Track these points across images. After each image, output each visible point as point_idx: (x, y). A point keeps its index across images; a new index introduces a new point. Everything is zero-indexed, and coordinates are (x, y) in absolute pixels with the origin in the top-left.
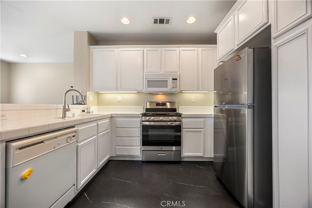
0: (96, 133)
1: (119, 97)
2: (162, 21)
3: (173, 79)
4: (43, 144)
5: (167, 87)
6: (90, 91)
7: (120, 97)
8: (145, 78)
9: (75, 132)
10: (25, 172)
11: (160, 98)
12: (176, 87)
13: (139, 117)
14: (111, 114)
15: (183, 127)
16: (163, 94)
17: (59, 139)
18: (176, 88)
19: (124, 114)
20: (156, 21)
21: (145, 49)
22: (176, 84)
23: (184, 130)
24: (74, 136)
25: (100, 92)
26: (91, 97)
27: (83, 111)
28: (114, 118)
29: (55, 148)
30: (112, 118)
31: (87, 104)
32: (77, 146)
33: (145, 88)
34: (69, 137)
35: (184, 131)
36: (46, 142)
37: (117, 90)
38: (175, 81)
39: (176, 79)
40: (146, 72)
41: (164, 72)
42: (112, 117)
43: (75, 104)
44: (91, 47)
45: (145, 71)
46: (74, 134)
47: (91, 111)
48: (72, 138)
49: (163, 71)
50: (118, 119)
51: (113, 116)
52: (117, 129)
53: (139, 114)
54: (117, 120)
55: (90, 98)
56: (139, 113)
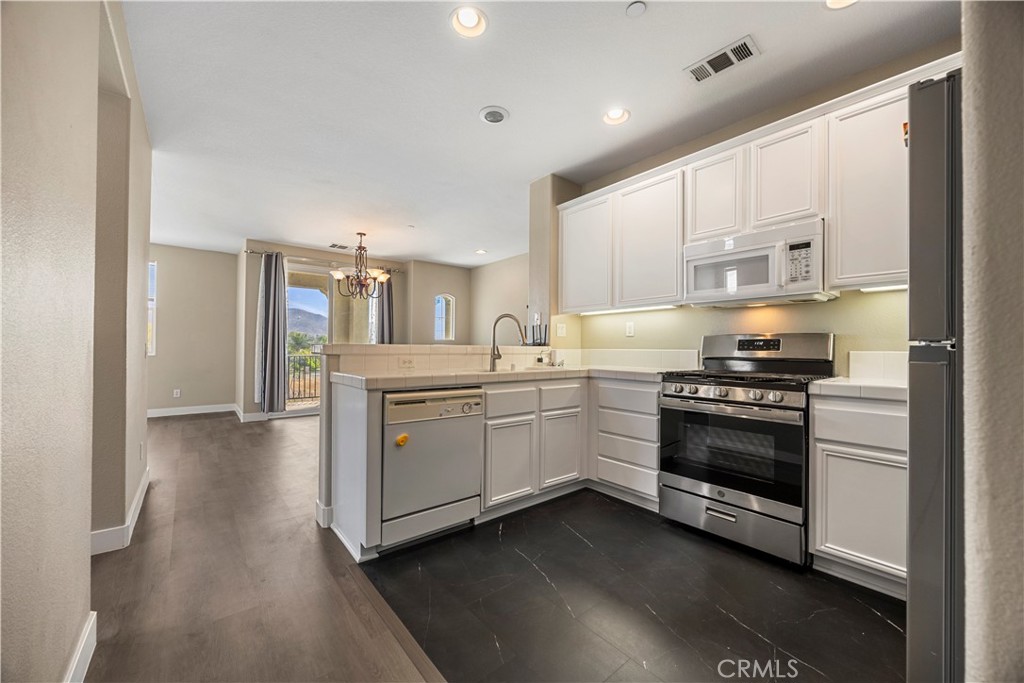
0: (536, 409)
1: (628, 324)
2: (720, 63)
3: (793, 247)
4: (423, 404)
5: (767, 282)
6: (557, 314)
7: (632, 323)
8: (687, 262)
9: (480, 396)
10: (400, 437)
11: (764, 322)
12: (804, 274)
13: (654, 382)
14: (589, 371)
15: (817, 436)
16: (768, 306)
17: (448, 402)
18: (805, 279)
19: (617, 372)
20: (699, 75)
21: (688, 169)
22: (807, 266)
23: (820, 445)
24: (477, 404)
25: (582, 314)
26: (561, 327)
27: (540, 360)
28: (595, 381)
29: (441, 415)
30: (591, 381)
31: (551, 343)
32: (486, 424)
33: (687, 293)
34: (467, 404)
35: (819, 451)
36: (428, 404)
37: (613, 306)
38: (803, 251)
39: (807, 245)
40: (693, 241)
41: (755, 227)
42: (589, 378)
43: (529, 345)
44: (559, 207)
45: (689, 236)
46: (478, 400)
47: (558, 361)
48: (473, 406)
49: (752, 225)
50: (603, 385)
51: (592, 375)
52: (601, 410)
53: (654, 375)
54: (600, 386)
55: (559, 331)
56: (656, 370)
